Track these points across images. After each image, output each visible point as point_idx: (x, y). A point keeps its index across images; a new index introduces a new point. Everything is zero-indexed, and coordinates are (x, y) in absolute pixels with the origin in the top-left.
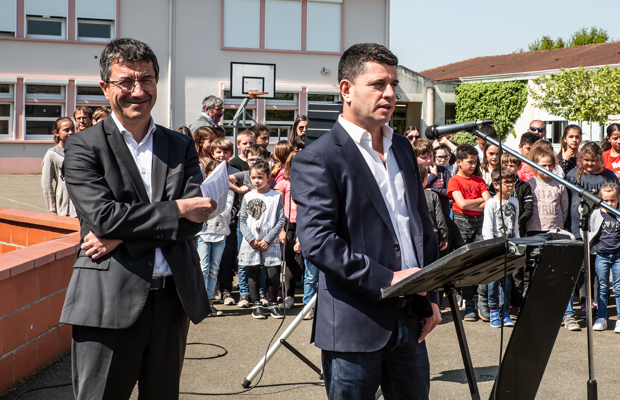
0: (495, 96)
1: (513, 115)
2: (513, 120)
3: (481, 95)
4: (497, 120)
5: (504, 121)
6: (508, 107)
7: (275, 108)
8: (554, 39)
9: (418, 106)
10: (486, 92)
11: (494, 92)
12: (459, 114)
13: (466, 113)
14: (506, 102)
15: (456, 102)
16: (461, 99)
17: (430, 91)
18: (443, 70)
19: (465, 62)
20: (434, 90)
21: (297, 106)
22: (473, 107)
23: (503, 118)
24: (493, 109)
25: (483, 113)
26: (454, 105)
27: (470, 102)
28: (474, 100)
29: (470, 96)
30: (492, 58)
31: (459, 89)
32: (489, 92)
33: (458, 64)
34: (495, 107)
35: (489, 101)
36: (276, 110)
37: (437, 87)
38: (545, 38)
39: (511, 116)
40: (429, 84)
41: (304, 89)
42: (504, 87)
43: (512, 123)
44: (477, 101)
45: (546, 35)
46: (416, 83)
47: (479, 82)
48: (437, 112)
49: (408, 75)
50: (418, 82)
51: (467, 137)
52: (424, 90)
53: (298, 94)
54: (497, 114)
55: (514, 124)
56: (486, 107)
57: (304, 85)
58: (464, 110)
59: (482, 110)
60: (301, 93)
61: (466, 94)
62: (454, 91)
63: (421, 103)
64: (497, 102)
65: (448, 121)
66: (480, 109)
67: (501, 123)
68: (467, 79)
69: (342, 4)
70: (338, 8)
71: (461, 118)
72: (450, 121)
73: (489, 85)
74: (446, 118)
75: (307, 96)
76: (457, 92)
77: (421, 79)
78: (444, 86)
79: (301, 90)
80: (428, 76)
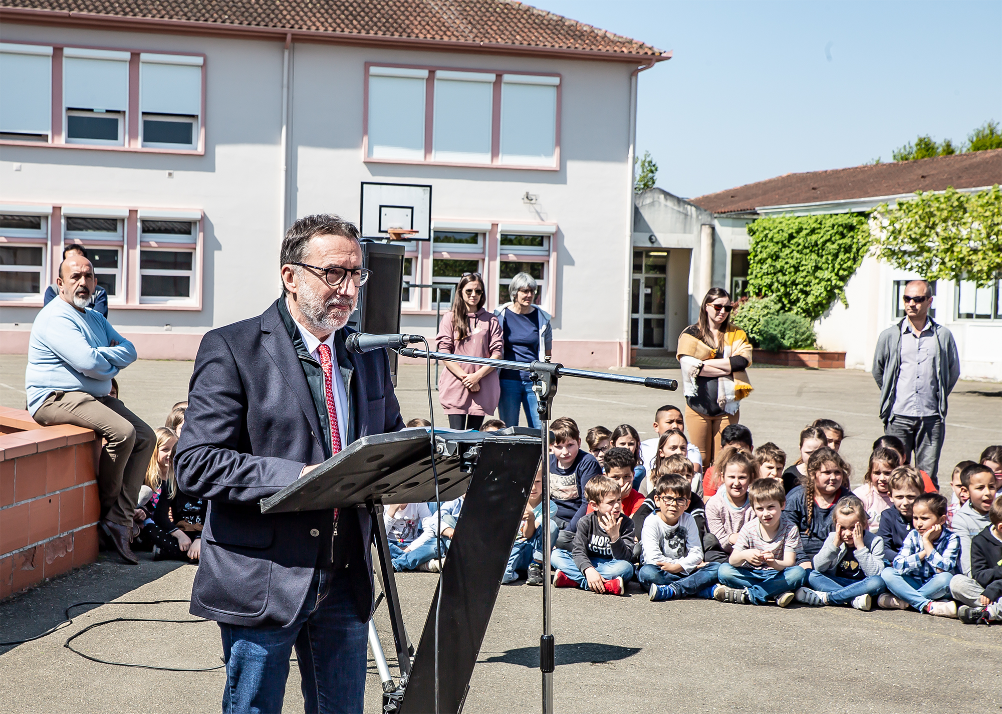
0: (814, 237)
1: (844, 270)
2: (843, 279)
3: (791, 237)
4: (816, 278)
5: (829, 280)
6: (836, 256)
7: (446, 256)
8: (938, 140)
9: (685, 254)
10: (800, 230)
11: (813, 231)
12: (755, 268)
13: (765, 267)
14: (832, 247)
15: (749, 248)
16: (757, 243)
17: (706, 231)
18: (732, 195)
19: (770, 181)
20: (713, 229)
21: (484, 253)
22: (778, 257)
23: (826, 274)
24: (810, 261)
25: (794, 266)
26: (747, 253)
27: (772, 248)
28: (780, 245)
29: (772, 239)
30: (815, 176)
31: (754, 226)
32: (804, 232)
33: (757, 185)
34: (814, 256)
35: (805, 247)
36: (446, 260)
37: (716, 223)
38: (923, 140)
39: (841, 272)
40: (705, 218)
41: (495, 225)
42: (829, 222)
43: (841, 284)
44: (784, 246)
45: (923, 136)
46: (682, 216)
47: (788, 216)
48: (716, 265)
49: (670, 204)
50: (686, 215)
51: (766, 307)
52: (696, 227)
53: (484, 234)
54: (817, 268)
55: (846, 284)
56: (799, 256)
57: (495, 219)
58: (762, 262)
59: (792, 262)
60: (490, 232)
61: (766, 236)
62: (746, 230)
63: (690, 250)
64: (816, 248)
65: (735, 279)
66: (789, 260)
67: (823, 283)
68: (769, 209)
69: (559, 87)
70: (552, 94)
71: (758, 276)
72: (740, 280)
73: (804, 220)
74: (733, 275)
75: (499, 237)
76: (752, 232)
77: (692, 210)
78: (730, 221)
79: (490, 227)
80: (704, 205)
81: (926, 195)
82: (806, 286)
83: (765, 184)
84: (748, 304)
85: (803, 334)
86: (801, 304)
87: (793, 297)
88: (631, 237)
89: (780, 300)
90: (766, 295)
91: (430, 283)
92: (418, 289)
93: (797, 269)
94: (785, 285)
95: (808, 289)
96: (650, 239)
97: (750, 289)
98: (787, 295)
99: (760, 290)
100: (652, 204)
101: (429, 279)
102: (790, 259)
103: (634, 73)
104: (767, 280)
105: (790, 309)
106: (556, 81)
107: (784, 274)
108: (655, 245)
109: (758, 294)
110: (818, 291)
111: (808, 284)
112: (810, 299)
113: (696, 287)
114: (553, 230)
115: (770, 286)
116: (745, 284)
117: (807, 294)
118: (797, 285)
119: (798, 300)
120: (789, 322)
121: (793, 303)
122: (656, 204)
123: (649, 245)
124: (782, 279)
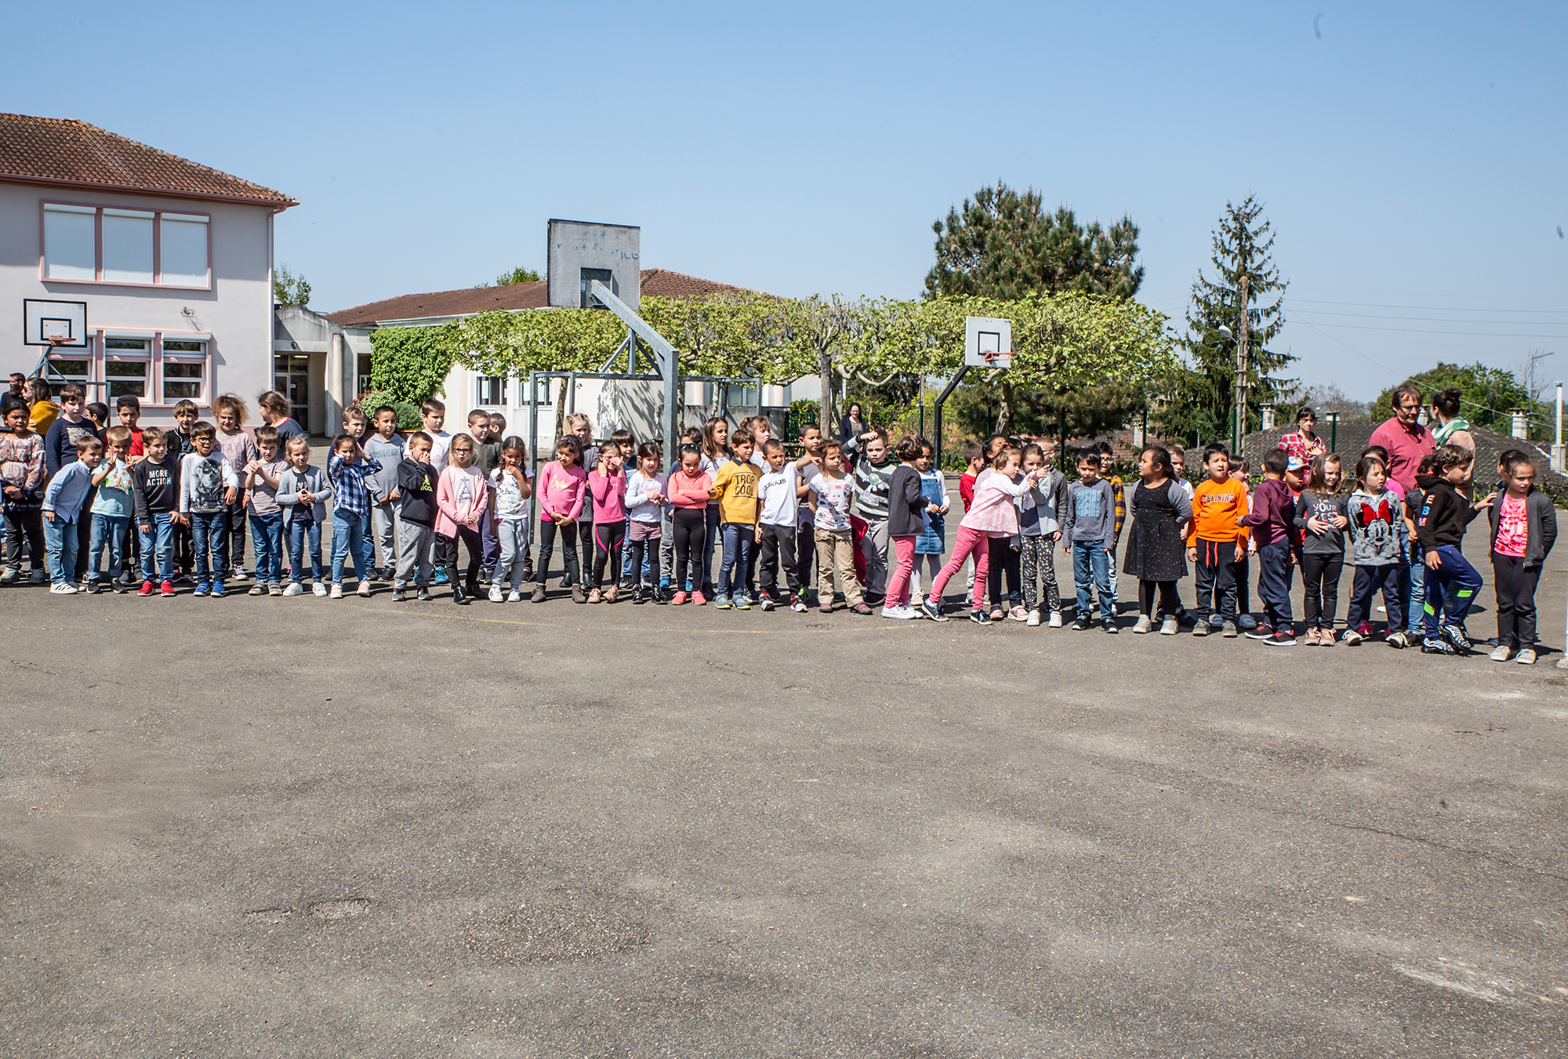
0: (419, 344)
1: (442, 369)
2: (441, 376)
3: (402, 344)
4: (422, 375)
5: (431, 377)
6: (435, 358)
7: (116, 358)
8: (528, 271)
9: (321, 357)
10: (409, 338)
11: (418, 340)
12: (376, 368)
13: (383, 367)
14: (432, 352)
15: (371, 352)
16: (377, 349)
17: (337, 339)
18: (360, 311)
19: (390, 301)
20: (342, 337)
21: (150, 356)
22: (393, 359)
23: (429, 372)
24: (416, 363)
25: (404, 366)
26: (369, 356)
27: (388, 353)
28: (394, 350)
29: (387, 345)
30: (423, 296)
31: (375, 335)
32: (412, 340)
33: (380, 303)
34: (419, 359)
35: (413, 352)
36: (118, 362)
37: (345, 332)
38: (518, 271)
39: (439, 371)
40: (335, 328)
41: (158, 334)
42: (429, 333)
43: (440, 380)
44: (397, 351)
45: (519, 267)
46: (318, 327)
47: (400, 328)
48: (346, 365)
49: (307, 317)
50: (321, 326)
51: (385, 398)
52: (329, 336)
53: (150, 341)
54: (422, 368)
55: (443, 380)
56: (408, 358)
57: (158, 329)
58: (381, 363)
59: (403, 363)
60: (155, 339)
61: (384, 343)
62: (369, 338)
63: (325, 354)
64: (421, 353)
65: (361, 376)
66: (402, 362)
67: (427, 379)
68: (386, 322)
69: (208, 224)
70: (203, 229)
71: (378, 374)
72: (365, 377)
73: (411, 331)
74: (360, 373)
75: (162, 343)
76: (373, 340)
77: (325, 323)
78: (356, 331)
79: (153, 335)
80: (334, 319)
81: (486, 314)
82: (414, 381)
83: (386, 302)
84: (371, 396)
85: (413, 418)
86: (411, 395)
87: (405, 390)
88: (272, 343)
89: (396, 392)
90: (385, 389)
91: (104, 381)
92: (93, 387)
93: (407, 369)
94: (398, 380)
95: (416, 384)
96: (292, 345)
97: (373, 384)
98: (401, 388)
99: (381, 385)
100: (293, 318)
101: (103, 378)
102: (400, 360)
103: (271, 215)
104: (385, 377)
105: (404, 400)
106: (206, 219)
107: (398, 373)
108: (297, 350)
109: (379, 388)
110: (423, 385)
111: (416, 380)
112: (418, 391)
113: (330, 382)
114: (208, 337)
115: (388, 382)
116: (369, 380)
117: (415, 387)
118: (408, 381)
119: (409, 392)
120: (402, 409)
121: (406, 394)
122: (297, 317)
123: (292, 350)
124: (396, 376)
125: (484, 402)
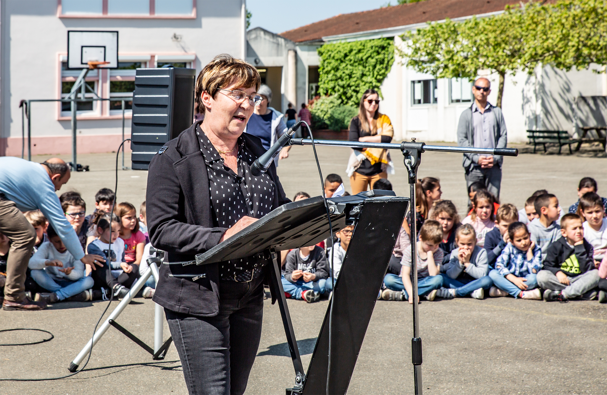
0: (360, 55)
1: (380, 75)
2: (380, 81)
3: (346, 55)
4: (363, 81)
5: (371, 82)
6: (375, 67)
7: (118, 78)
9: (278, 71)
10: (351, 51)
11: (359, 51)
12: (323, 77)
13: (330, 76)
14: (372, 61)
15: (319, 64)
16: (324, 61)
17: (291, 54)
18: (305, 30)
19: (329, 20)
20: (296, 52)
22: (338, 69)
23: (369, 79)
24: (358, 71)
25: (348, 75)
26: (317, 68)
27: (334, 63)
28: (339, 61)
29: (333, 58)
30: (356, 15)
31: (322, 49)
32: (354, 52)
33: (321, 23)
34: (361, 67)
35: (355, 62)
36: (119, 82)
37: (298, 49)
39: (379, 77)
40: (290, 45)
41: (152, 55)
42: (369, 45)
43: (378, 84)
44: (342, 62)
46: (275, 46)
47: (343, 42)
48: (299, 76)
49: (268, 37)
50: (278, 44)
51: (332, 102)
52: (285, 52)
53: (146, 62)
54: (363, 75)
55: (382, 85)
56: (351, 68)
57: (152, 52)
58: (328, 73)
59: (347, 72)
60: (150, 60)
61: (330, 55)
62: (317, 53)
63: (281, 68)
64: (362, 62)
65: (311, 85)
66: (345, 71)
67: (367, 85)
68: (331, 38)
71: (325, 81)
72: (314, 85)
73: (354, 44)
74: (310, 82)
75: (156, 62)
76: (321, 54)
77: (281, 41)
78: (306, 47)
79: (149, 57)
80: (289, 37)
81: (434, 23)
82: (356, 87)
83: (325, 21)
84: (320, 101)
86: (354, 99)
87: (349, 95)
89: (340, 97)
90: (331, 95)
91: (108, 97)
93: (350, 76)
94: (343, 87)
95: (358, 89)
96: (255, 61)
97: (321, 91)
98: (345, 93)
99: (327, 91)
100: (256, 38)
101: (108, 95)
104: (331, 85)
105: (347, 103)
107: (342, 80)
108: (259, 65)
109: (326, 94)
111: (358, 86)
113: (286, 90)
114: (193, 58)
115: (333, 88)
116: (317, 88)
117: (357, 92)
118: (351, 87)
119: (352, 96)
120: (347, 111)
121: (349, 99)
122: (259, 37)
124: (341, 83)
125: (417, 102)
